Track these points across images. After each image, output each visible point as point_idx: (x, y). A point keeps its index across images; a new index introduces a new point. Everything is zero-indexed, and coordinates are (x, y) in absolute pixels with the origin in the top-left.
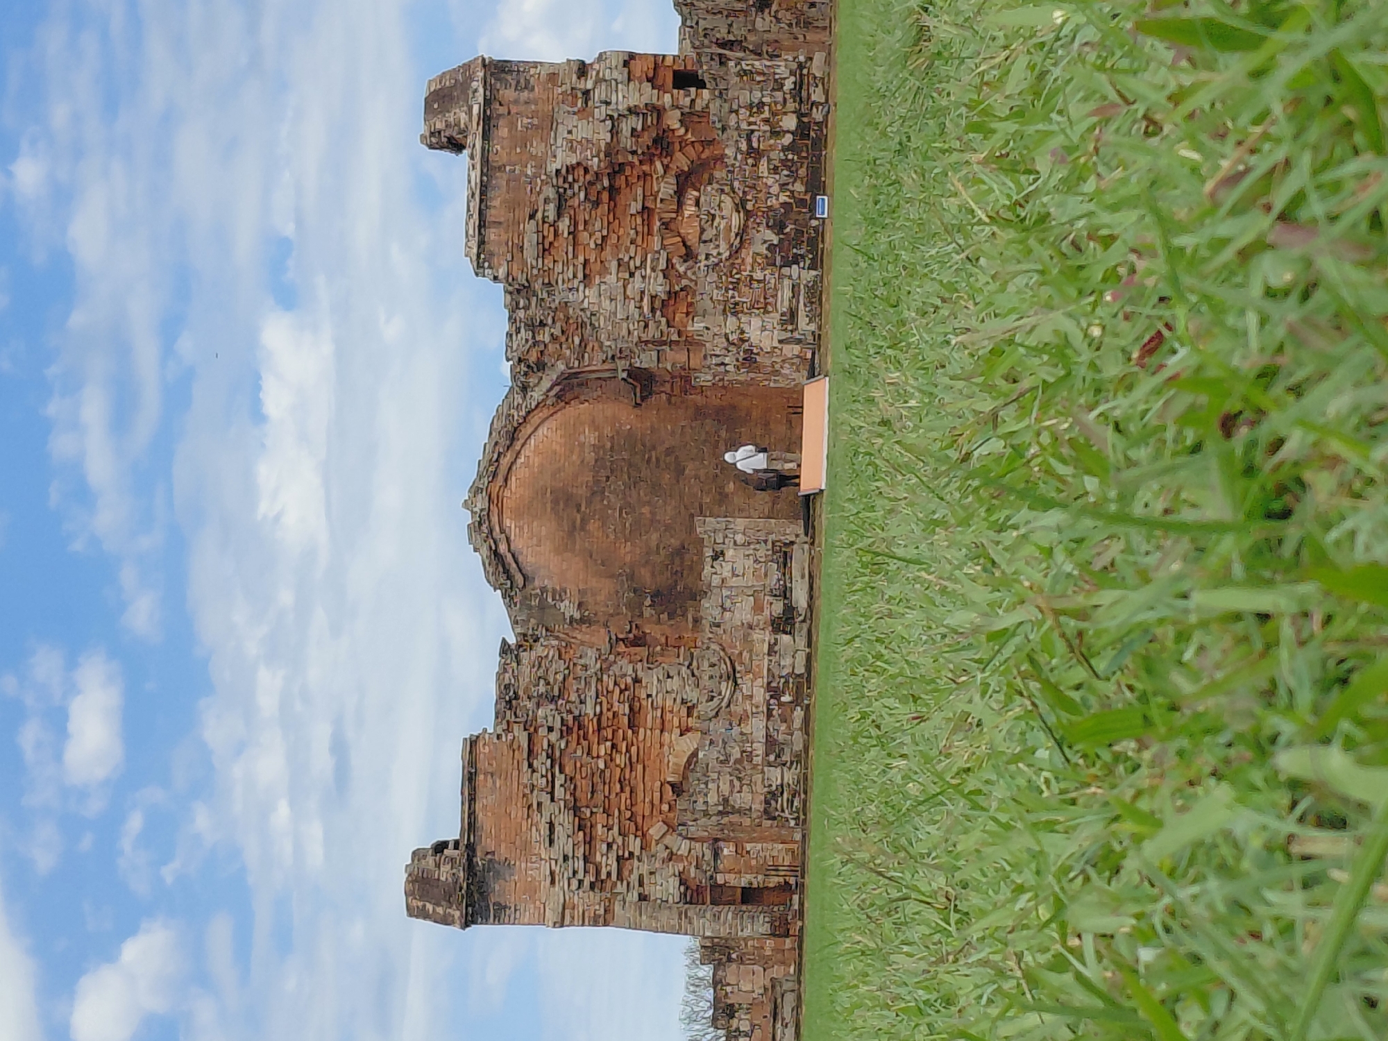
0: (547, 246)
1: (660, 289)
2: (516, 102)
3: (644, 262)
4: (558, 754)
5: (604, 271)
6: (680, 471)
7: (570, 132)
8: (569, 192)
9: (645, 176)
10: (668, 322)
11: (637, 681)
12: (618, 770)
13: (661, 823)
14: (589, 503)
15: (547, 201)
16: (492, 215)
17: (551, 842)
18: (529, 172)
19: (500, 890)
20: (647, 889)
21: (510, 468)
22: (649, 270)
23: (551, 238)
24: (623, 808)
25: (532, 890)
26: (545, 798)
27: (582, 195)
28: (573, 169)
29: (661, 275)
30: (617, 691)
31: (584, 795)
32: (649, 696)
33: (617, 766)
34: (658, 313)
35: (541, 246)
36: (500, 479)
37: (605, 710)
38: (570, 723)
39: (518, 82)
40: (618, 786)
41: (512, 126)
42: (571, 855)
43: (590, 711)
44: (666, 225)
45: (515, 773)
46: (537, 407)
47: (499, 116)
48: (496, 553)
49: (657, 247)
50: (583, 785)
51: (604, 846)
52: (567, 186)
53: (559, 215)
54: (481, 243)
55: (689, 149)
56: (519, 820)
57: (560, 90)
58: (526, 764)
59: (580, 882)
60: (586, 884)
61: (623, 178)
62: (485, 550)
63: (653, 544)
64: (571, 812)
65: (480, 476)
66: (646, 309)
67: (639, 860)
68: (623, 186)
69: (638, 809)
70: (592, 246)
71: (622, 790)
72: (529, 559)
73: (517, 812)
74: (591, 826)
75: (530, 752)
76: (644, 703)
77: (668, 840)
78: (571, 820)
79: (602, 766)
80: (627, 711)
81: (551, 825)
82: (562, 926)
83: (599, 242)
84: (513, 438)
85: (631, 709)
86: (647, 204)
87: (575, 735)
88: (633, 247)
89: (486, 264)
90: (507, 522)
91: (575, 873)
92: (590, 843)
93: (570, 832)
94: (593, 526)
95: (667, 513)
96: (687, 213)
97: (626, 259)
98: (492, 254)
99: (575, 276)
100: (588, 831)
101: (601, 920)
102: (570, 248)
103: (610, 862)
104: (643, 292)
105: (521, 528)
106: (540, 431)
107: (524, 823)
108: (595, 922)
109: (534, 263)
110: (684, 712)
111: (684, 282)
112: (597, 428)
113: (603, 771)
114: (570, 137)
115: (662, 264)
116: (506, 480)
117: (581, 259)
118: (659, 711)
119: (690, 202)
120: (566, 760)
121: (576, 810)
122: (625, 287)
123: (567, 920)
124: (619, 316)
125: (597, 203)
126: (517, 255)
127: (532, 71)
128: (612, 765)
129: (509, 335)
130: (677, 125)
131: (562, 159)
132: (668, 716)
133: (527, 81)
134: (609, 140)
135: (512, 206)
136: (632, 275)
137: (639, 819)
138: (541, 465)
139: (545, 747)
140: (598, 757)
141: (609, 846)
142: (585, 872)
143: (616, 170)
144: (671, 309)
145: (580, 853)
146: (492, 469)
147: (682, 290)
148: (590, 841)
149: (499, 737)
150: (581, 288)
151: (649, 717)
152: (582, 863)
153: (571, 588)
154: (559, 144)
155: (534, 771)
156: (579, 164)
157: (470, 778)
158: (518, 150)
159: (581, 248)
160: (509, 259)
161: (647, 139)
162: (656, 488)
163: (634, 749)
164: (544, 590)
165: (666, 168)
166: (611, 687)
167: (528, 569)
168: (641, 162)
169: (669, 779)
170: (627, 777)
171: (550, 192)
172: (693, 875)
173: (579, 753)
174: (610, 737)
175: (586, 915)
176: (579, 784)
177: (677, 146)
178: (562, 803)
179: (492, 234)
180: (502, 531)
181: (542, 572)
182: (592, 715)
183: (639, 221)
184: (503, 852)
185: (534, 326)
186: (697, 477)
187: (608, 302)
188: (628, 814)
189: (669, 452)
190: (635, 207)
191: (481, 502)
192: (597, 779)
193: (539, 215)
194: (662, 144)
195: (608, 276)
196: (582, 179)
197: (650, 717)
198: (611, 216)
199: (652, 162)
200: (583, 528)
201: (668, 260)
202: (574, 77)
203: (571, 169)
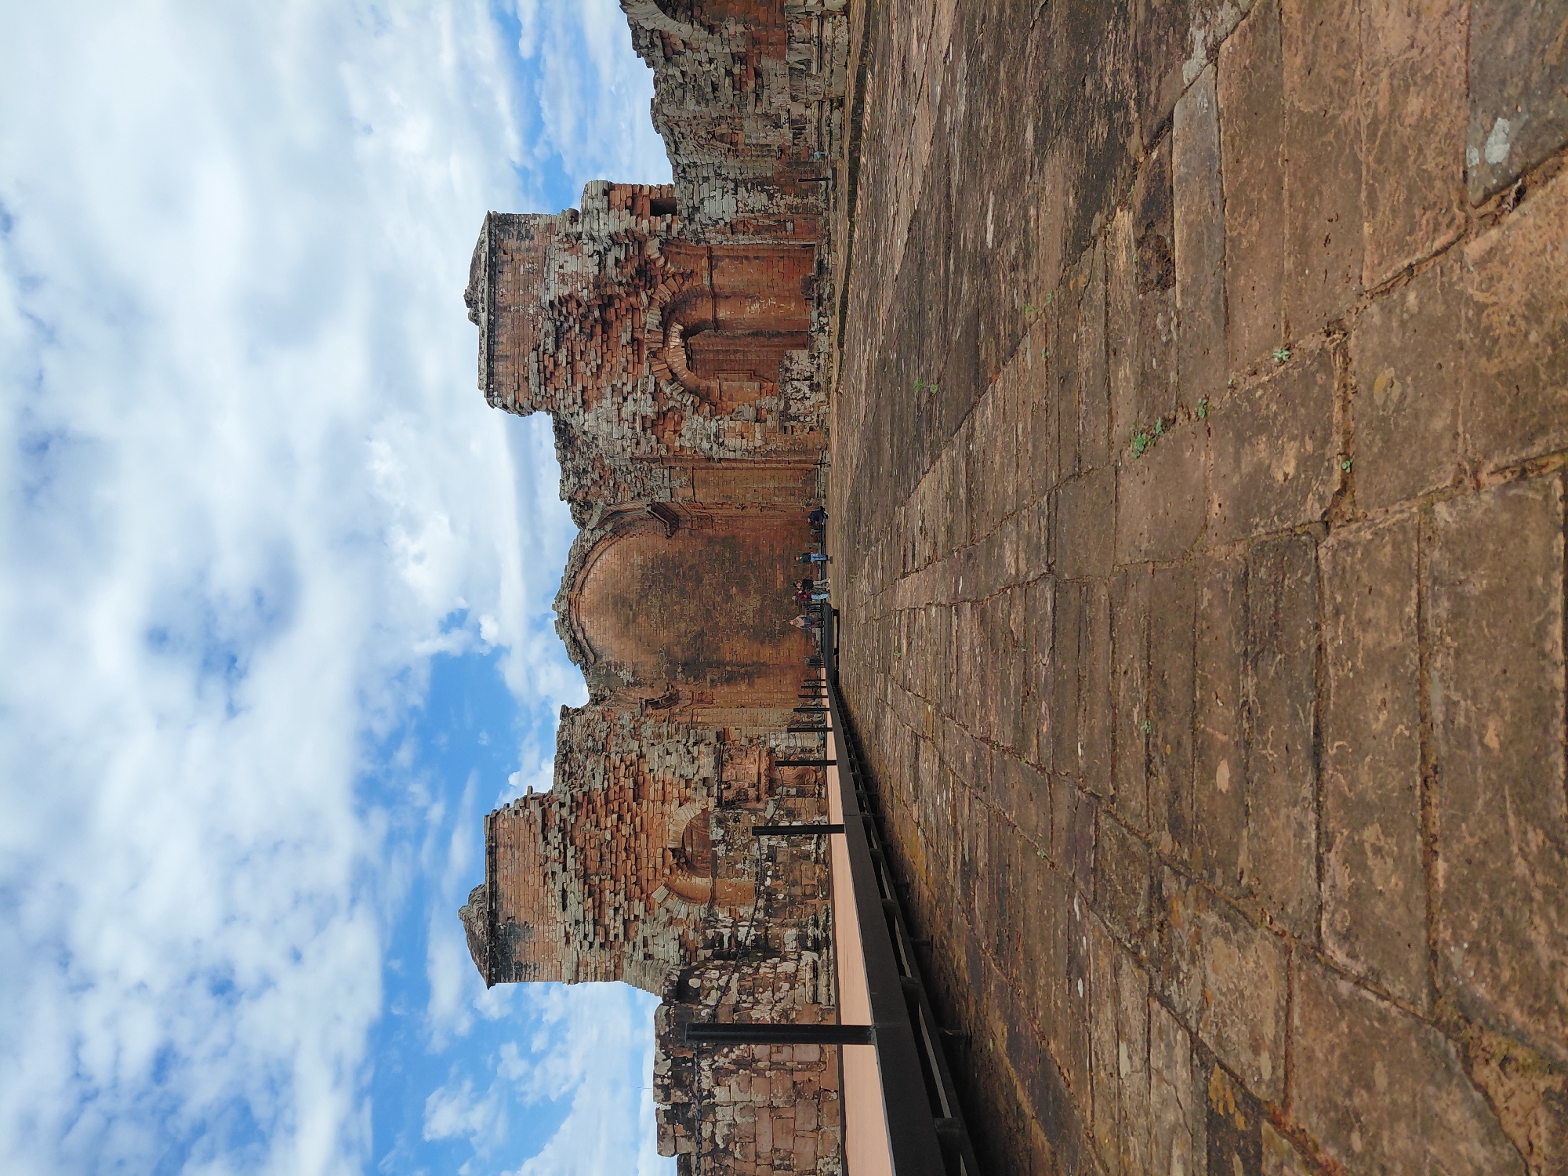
0: (548, 376)
1: (650, 410)
2: (518, 250)
3: (634, 388)
4: (569, 828)
5: (600, 398)
6: (699, 581)
7: (561, 267)
8: (566, 325)
9: (633, 309)
10: (658, 439)
11: (641, 756)
12: (624, 840)
13: (662, 887)
14: (638, 603)
15: (547, 335)
16: (500, 350)
17: (564, 908)
18: (531, 312)
19: (522, 951)
20: (651, 949)
21: (583, 582)
22: (639, 393)
23: (551, 367)
24: (629, 874)
25: (550, 950)
26: (558, 867)
27: (577, 327)
28: (567, 301)
29: (649, 397)
30: (623, 767)
31: (593, 865)
32: (650, 771)
33: (624, 836)
34: (649, 431)
35: (542, 375)
36: (577, 590)
37: (612, 785)
38: (580, 800)
39: (519, 232)
40: (624, 854)
41: (515, 271)
42: (582, 920)
43: (599, 786)
44: (653, 354)
45: (532, 845)
46: (600, 539)
47: (503, 262)
48: (575, 640)
49: (646, 372)
50: (594, 854)
51: (612, 912)
52: (562, 319)
53: (558, 347)
54: (491, 374)
55: (671, 281)
56: (536, 887)
57: (557, 238)
58: (541, 837)
59: (591, 945)
60: (597, 944)
61: (613, 310)
62: (567, 637)
63: (683, 631)
64: (582, 880)
65: (563, 588)
66: (638, 429)
67: (644, 922)
68: (614, 318)
69: (643, 873)
70: (589, 374)
71: (627, 857)
72: (598, 644)
73: (535, 879)
74: (601, 892)
75: (544, 825)
76: (647, 776)
77: (669, 903)
78: (581, 888)
79: (609, 837)
80: (632, 786)
81: (564, 892)
82: (577, 982)
83: (594, 370)
84: (584, 563)
85: (635, 783)
86: (636, 335)
87: (584, 810)
88: (625, 375)
89: (495, 394)
90: (583, 618)
91: (586, 936)
92: (600, 906)
93: (580, 899)
94: (641, 619)
95: (691, 607)
96: (672, 344)
97: (619, 385)
98: (501, 384)
99: (574, 403)
100: (597, 896)
101: (612, 975)
102: (569, 376)
103: (617, 925)
104: (635, 414)
105: (592, 622)
106: (604, 557)
107: (541, 889)
108: (606, 978)
109: (537, 390)
110: (683, 784)
111: (671, 403)
112: (642, 553)
113: (610, 842)
114: (561, 271)
115: (651, 388)
116: (581, 590)
117: (579, 387)
118: (660, 784)
119: (674, 335)
120: (576, 833)
121: (585, 878)
122: (619, 410)
123: (582, 976)
124: (615, 436)
125: (591, 336)
126: (524, 384)
127: (532, 222)
128: (619, 835)
129: (562, 481)
130: (657, 255)
131: (556, 291)
132: (669, 788)
133: (528, 231)
134: (597, 273)
135: (517, 341)
136: (625, 399)
137: (644, 883)
138: (605, 579)
139: (558, 822)
140: (606, 828)
141: (616, 910)
142: (595, 934)
143: (606, 303)
144: (660, 428)
145: (590, 916)
146: (570, 583)
147: (669, 410)
148: (599, 906)
149: (516, 813)
150: (581, 413)
151: (652, 789)
152: (591, 927)
153: (627, 662)
154: (552, 278)
155: (548, 843)
156: (570, 296)
157: (492, 852)
158: (521, 292)
159: (579, 376)
160: (516, 388)
161: (630, 270)
162: (682, 593)
163: (638, 820)
164: (609, 664)
165: (651, 299)
166: (618, 763)
167: (598, 650)
168: (628, 295)
169: (670, 846)
170: (632, 845)
171: (549, 326)
172: (691, 938)
173: (588, 826)
174: (616, 809)
175: (599, 970)
176: (588, 853)
177: (660, 278)
178: (573, 872)
179: (500, 367)
180: (579, 625)
181: (607, 652)
182: (600, 791)
183: (629, 350)
184: (523, 916)
185: (580, 473)
186: (711, 585)
187: (605, 424)
188: (634, 879)
189: (691, 568)
190: (625, 338)
191: (564, 606)
192: (604, 849)
193: (541, 348)
194: (645, 275)
195: (604, 401)
196: (575, 311)
197: (652, 791)
198: (605, 347)
199: (638, 295)
200: (634, 621)
201: (656, 384)
202: (568, 224)
203: (564, 301)
